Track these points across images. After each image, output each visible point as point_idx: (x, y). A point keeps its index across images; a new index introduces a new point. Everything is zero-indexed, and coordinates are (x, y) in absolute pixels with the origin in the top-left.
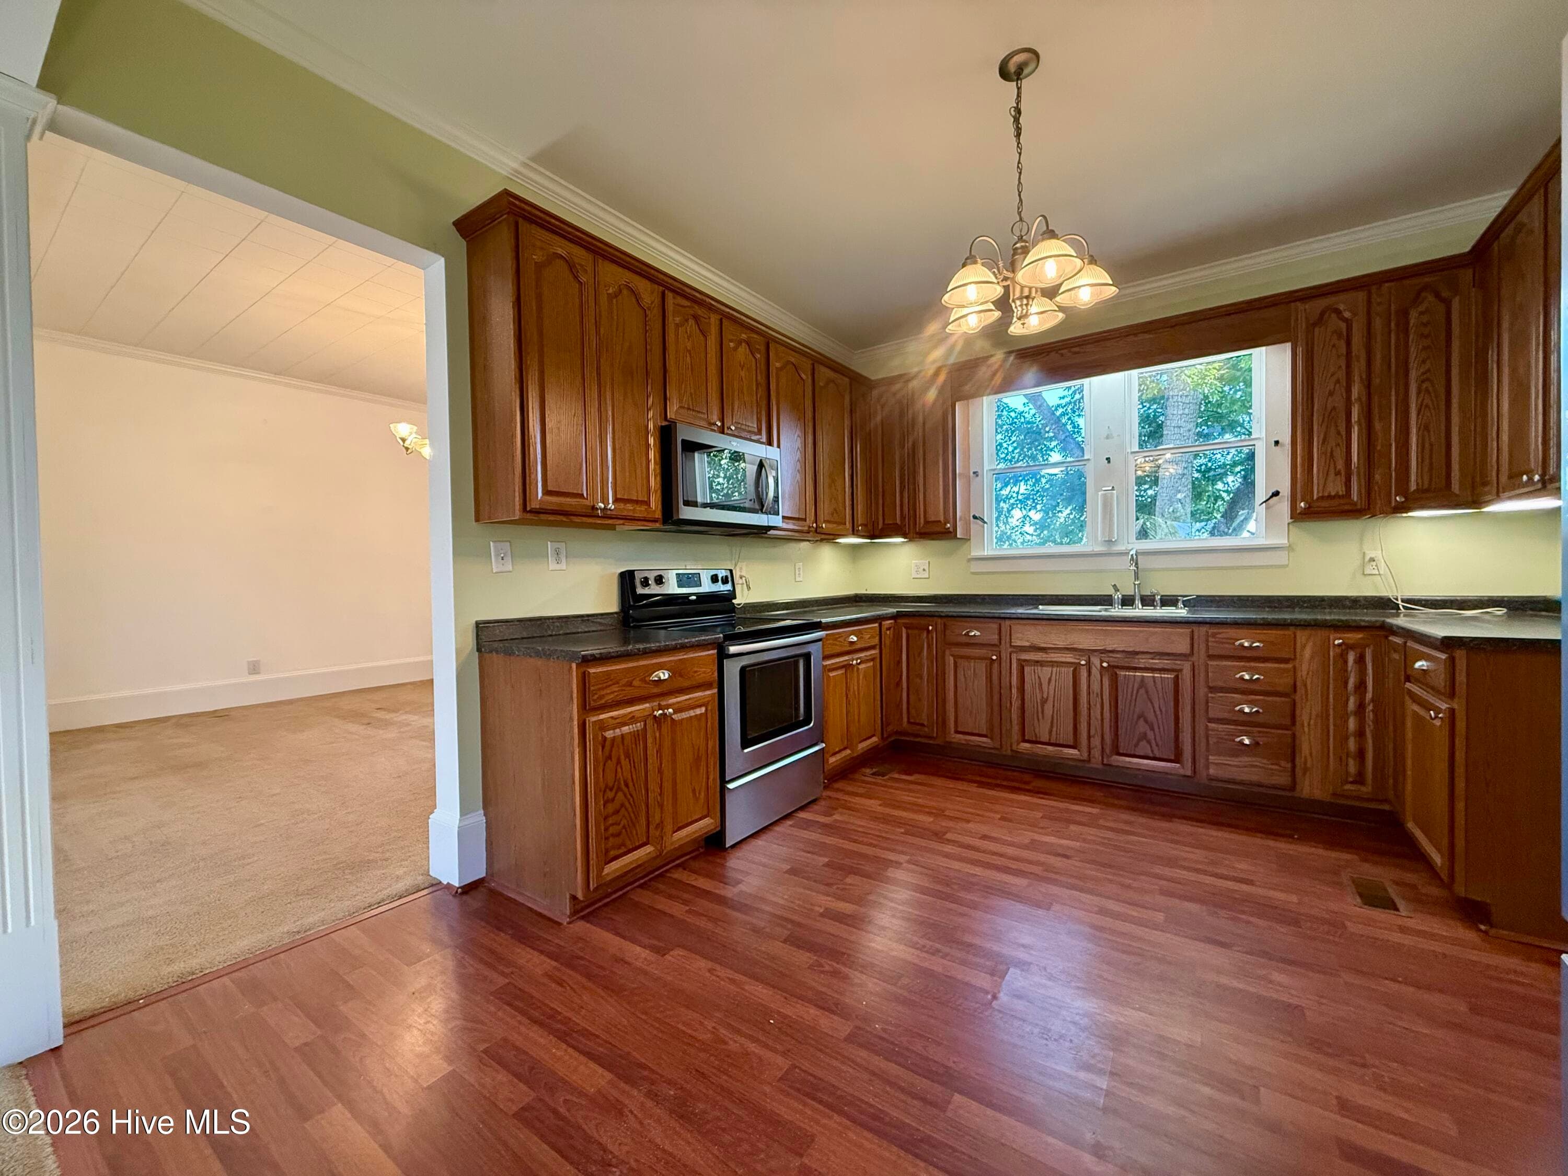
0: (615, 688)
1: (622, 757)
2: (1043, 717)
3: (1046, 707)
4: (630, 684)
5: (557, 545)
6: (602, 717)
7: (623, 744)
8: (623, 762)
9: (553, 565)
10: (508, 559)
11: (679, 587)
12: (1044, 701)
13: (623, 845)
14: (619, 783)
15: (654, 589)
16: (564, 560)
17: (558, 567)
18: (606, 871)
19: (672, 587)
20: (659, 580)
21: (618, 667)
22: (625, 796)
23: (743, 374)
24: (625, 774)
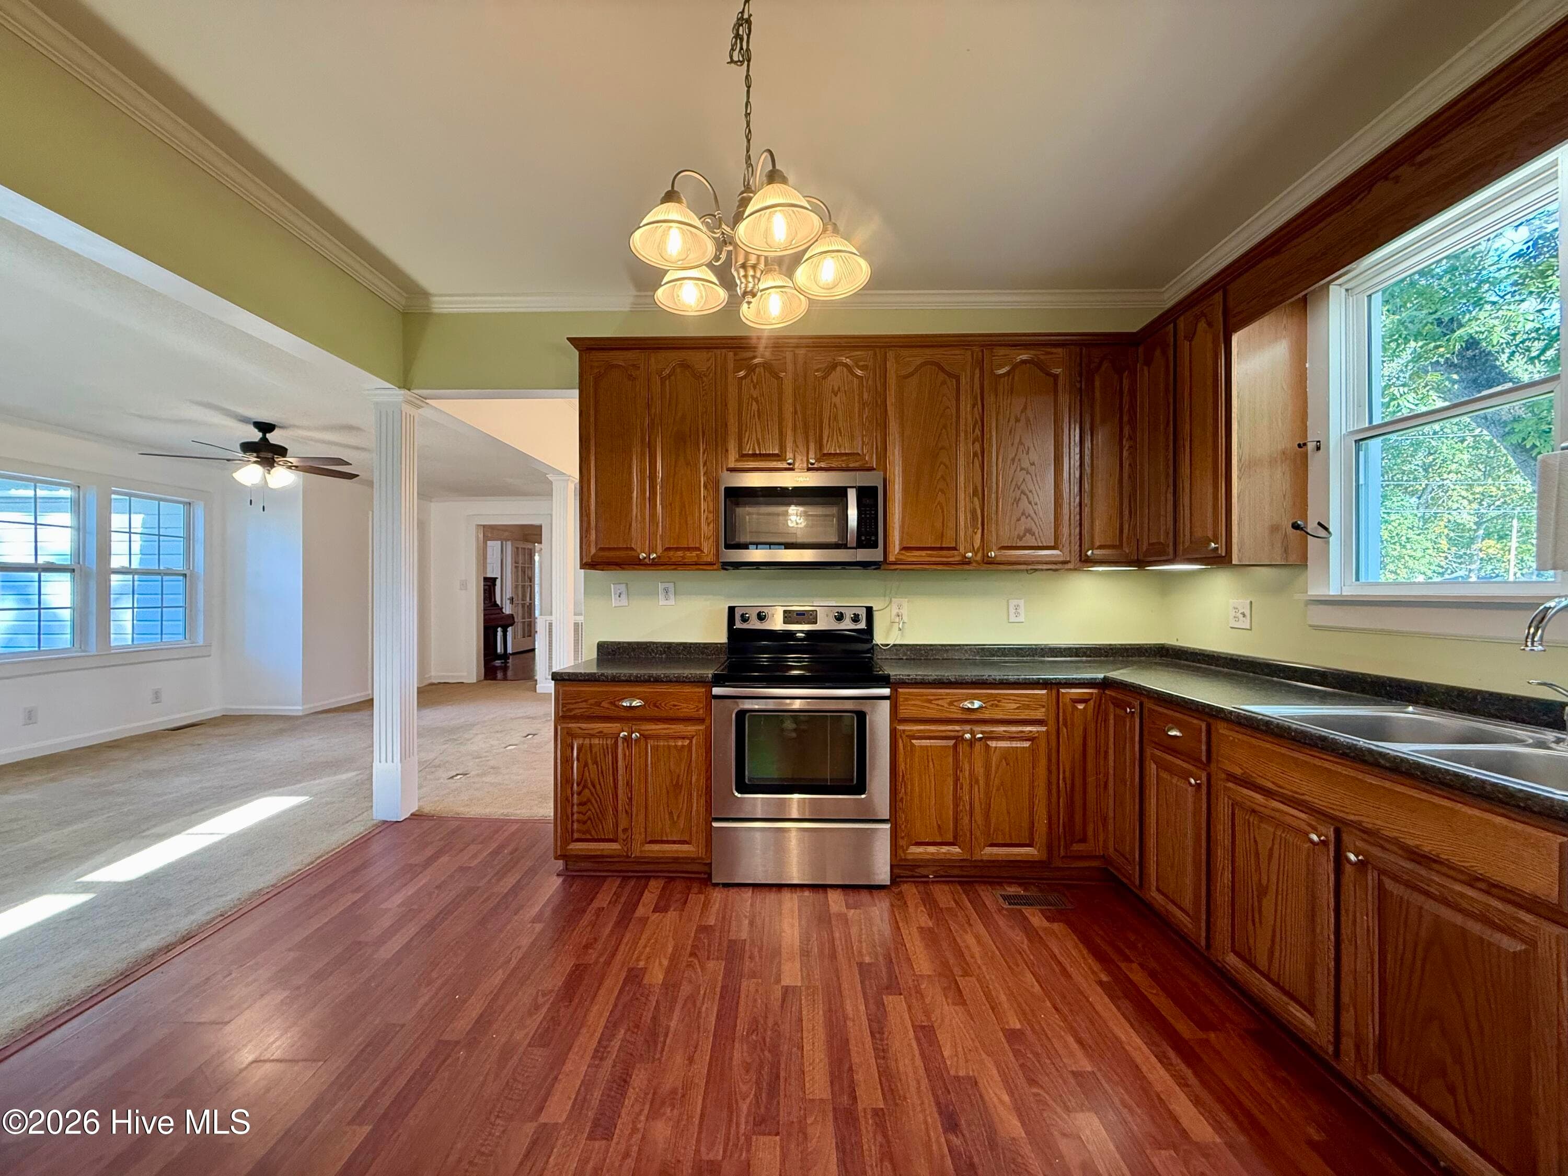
0: (584, 705)
1: (590, 761)
2: (1261, 922)
3: (1265, 902)
4: (598, 704)
5: (667, 585)
6: (570, 725)
7: (591, 751)
8: (591, 766)
9: (662, 602)
10: (624, 596)
11: (784, 623)
12: (1263, 891)
13: (588, 832)
14: (586, 781)
15: (755, 625)
16: (672, 596)
17: (666, 603)
18: (570, 847)
19: (777, 623)
20: (761, 617)
21: (587, 689)
22: (592, 794)
23: (836, 400)
24: (592, 776)
